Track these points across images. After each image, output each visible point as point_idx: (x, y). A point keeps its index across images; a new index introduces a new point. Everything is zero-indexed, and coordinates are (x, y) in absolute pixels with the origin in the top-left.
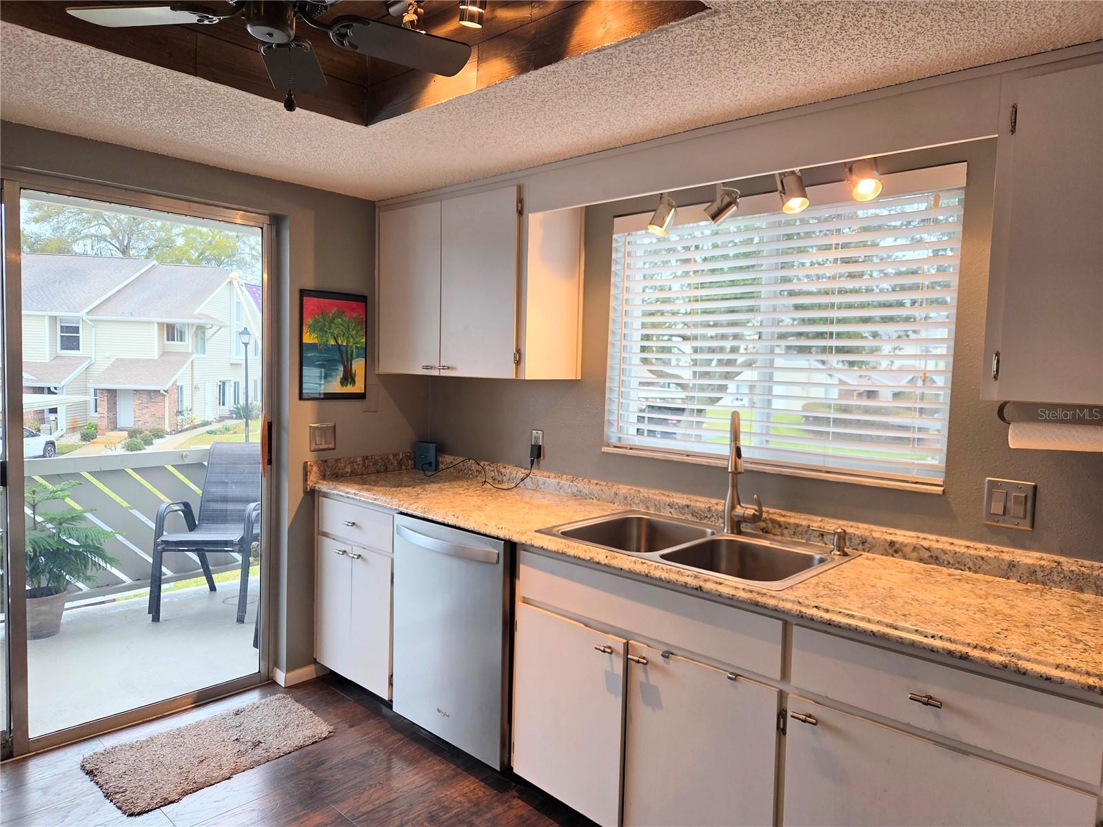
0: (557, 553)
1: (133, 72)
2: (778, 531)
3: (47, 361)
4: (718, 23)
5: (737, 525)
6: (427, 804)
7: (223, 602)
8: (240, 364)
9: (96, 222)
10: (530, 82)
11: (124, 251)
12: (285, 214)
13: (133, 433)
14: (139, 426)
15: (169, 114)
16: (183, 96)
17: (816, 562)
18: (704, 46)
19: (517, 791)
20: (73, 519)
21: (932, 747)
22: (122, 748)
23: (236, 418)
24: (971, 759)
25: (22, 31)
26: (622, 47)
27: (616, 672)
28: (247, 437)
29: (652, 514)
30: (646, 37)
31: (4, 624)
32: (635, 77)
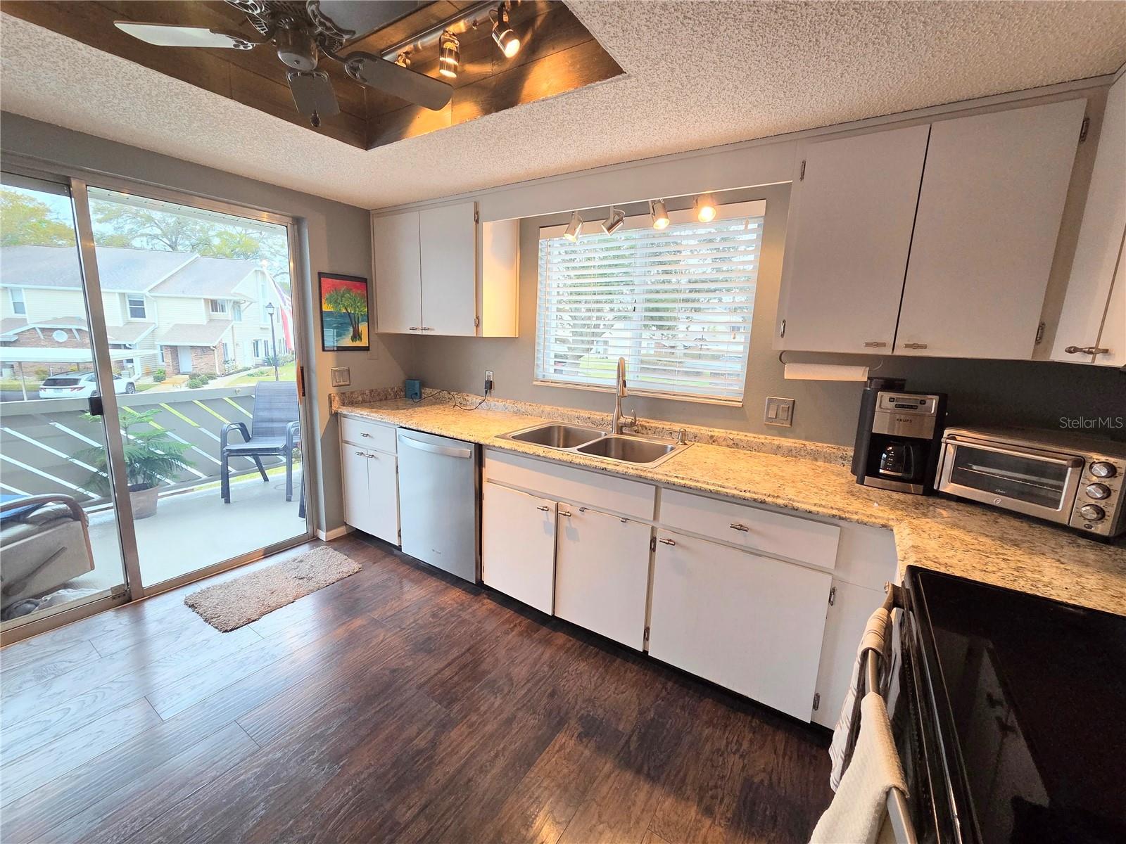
0: (511, 450)
1: (178, 91)
2: (644, 432)
3: (121, 326)
4: (629, 85)
5: (620, 430)
6: (430, 607)
7: (275, 488)
8: (267, 329)
9: (149, 225)
10: (492, 122)
11: (173, 247)
12: (303, 216)
13: (193, 376)
14: (197, 371)
15: (210, 131)
16: (221, 116)
17: (669, 450)
18: (616, 103)
19: (486, 594)
20: (158, 436)
21: (741, 554)
22: (214, 588)
23: (268, 366)
24: (763, 559)
25: (72, 43)
26: (560, 99)
27: (550, 521)
28: (277, 378)
29: (566, 423)
30: (577, 92)
31: (113, 510)
32: (566, 123)
